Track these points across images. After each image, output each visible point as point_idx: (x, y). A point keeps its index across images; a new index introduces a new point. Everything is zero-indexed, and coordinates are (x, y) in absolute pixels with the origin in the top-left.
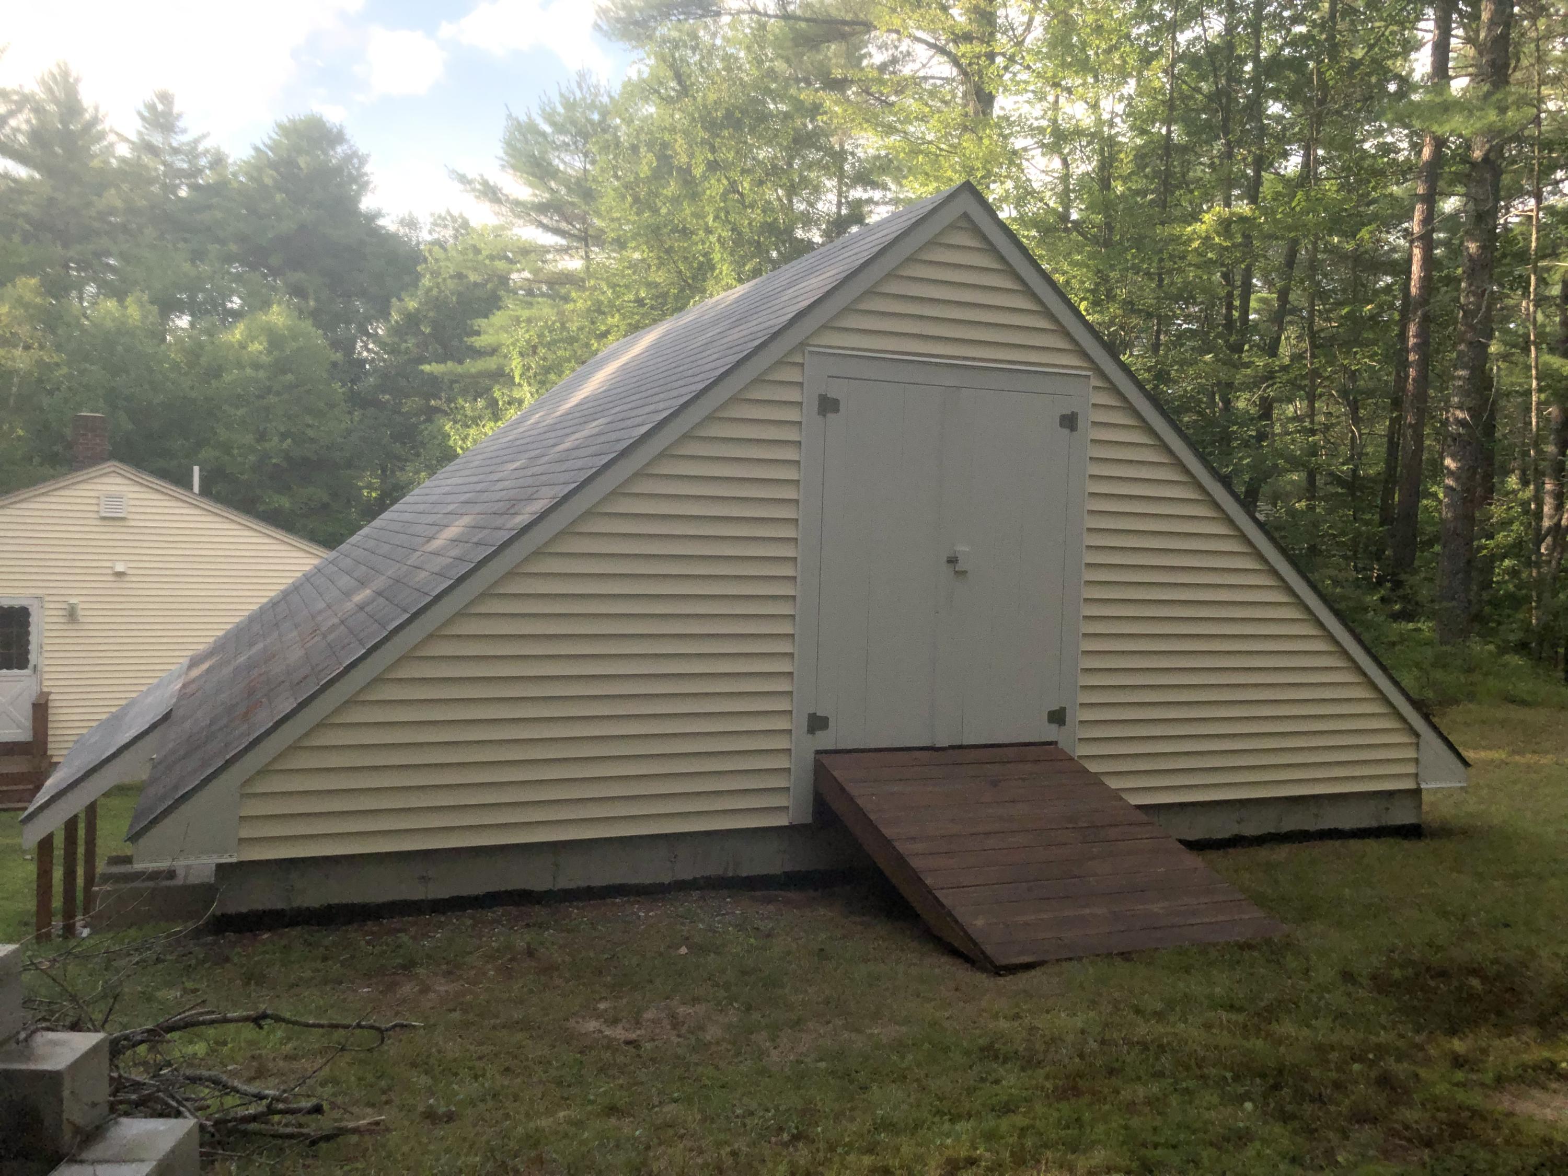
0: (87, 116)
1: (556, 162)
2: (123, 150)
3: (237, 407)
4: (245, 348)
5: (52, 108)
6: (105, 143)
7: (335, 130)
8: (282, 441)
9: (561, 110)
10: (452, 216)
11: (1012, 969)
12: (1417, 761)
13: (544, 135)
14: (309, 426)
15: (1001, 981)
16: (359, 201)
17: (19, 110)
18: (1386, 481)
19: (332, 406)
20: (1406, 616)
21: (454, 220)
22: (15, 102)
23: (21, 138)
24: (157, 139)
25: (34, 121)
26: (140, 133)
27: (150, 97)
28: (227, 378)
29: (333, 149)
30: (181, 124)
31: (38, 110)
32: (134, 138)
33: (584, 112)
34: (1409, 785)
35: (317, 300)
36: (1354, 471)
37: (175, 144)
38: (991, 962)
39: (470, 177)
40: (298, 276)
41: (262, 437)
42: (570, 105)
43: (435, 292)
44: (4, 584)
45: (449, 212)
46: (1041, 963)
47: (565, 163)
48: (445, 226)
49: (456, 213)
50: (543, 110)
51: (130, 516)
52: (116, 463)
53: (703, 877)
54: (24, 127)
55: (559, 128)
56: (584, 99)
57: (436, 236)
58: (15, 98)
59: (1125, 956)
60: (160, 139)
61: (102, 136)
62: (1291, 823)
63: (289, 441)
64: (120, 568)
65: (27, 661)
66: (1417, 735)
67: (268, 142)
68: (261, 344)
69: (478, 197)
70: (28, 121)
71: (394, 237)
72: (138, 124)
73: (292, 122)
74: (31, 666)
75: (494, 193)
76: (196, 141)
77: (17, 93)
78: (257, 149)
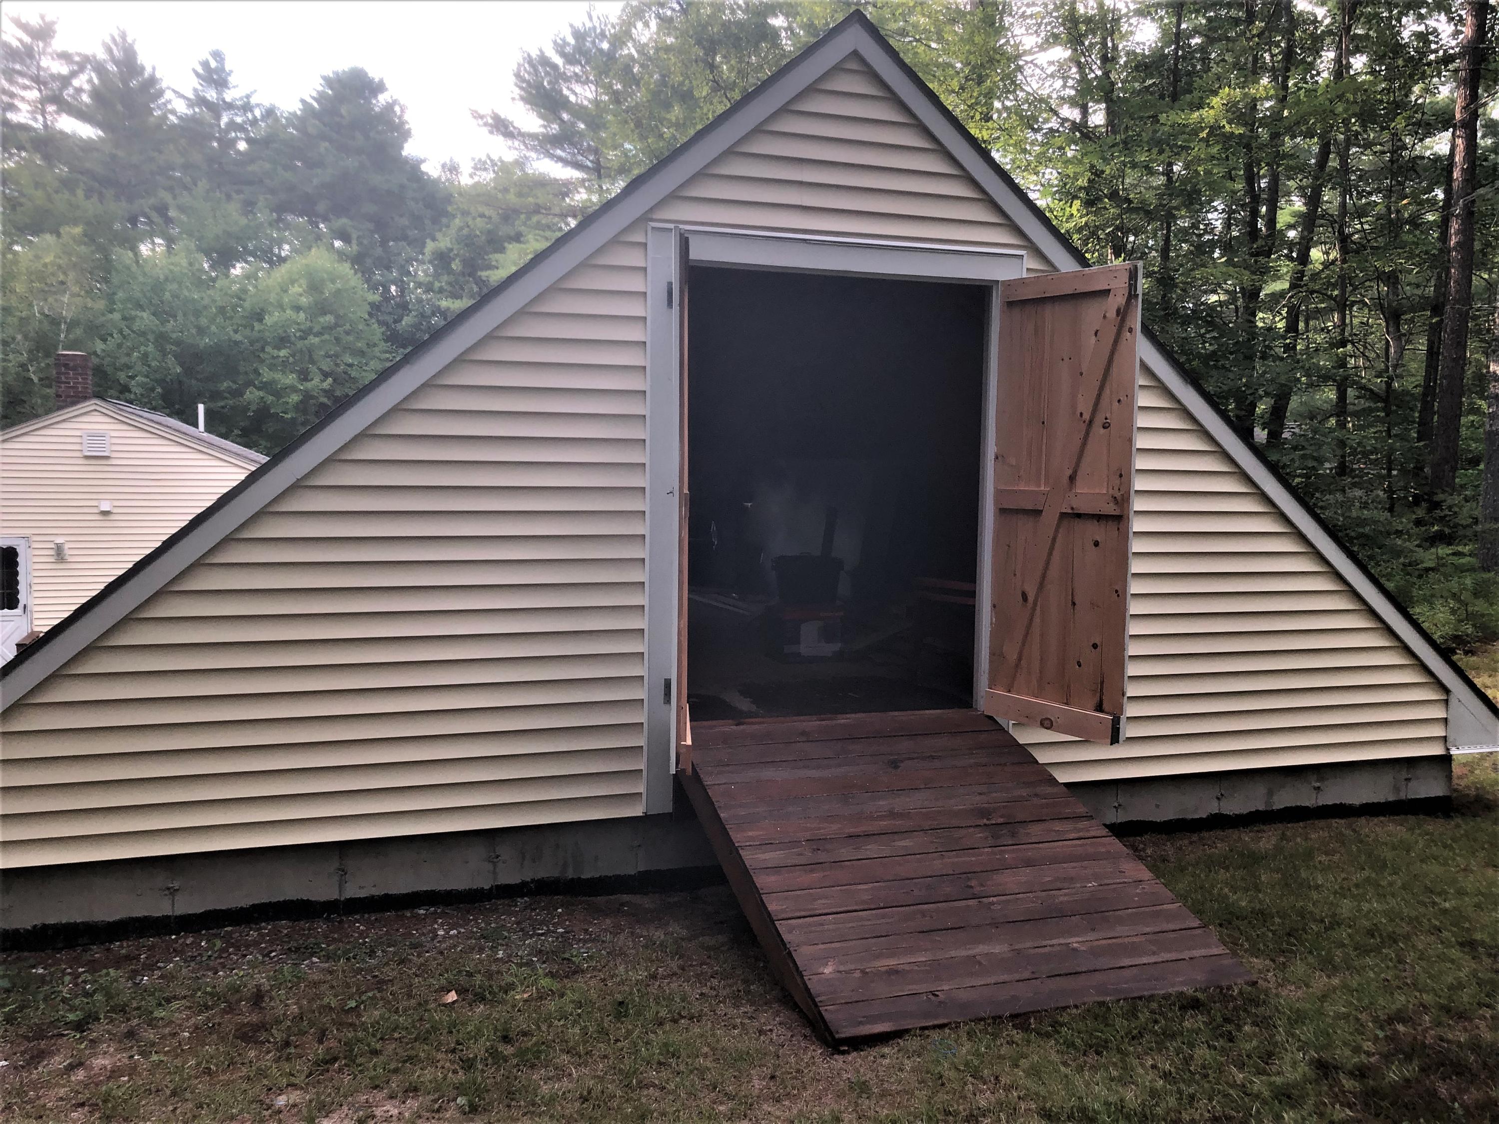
0: (146, 75)
1: (566, 92)
2: (181, 107)
3: (279, 349)
4: (286, 291)
5: (112, 67)
6: (163, 100)
7: (377, 80)
8: (323, 381)
9: (572, 41)
10: (492, 161)
11: (859, 1043)
12: (1445, 721)
13: (555, 67)
14: (351, 365)
15: (838, 1061)
16: (402, 148)
17: (82, 69)
18: (1425, 395)
19: (371, 345)
20: (1446, 539)
21: (494, 164)
22: (77, 63)
23: (85, 98)
24: (211, 95)
25: (96, 81)
26: (195, 90)
27: (206, 56)
28: (268, 320)
29: (376, 97)
30: (232, 80)
31: (99, 69)
32: (191, 95)
33: (593, 42)
34: (1437, 750)
35: (360, 244)
36: (1389, 385)
37: (228, 99)
38: (831, 1034)
39: (482, 112)
40: (343, 222)
41: (304, 376)
42: (579, 36)
43: (465, 231)
44: (5, 524)
45: (488, 156)
46: (898, 1034)
47: (576, 94)
48: (485, 169)
49: (495, 157)
50: (555, 42)
51: (114, 455)
52: (98, 402)
53: (533, 881)
54: (87, 87)
55: (570, 59)
56: (595, 28)
57: (476, 179)
58: (77, 59)
59: (1020, 1020)
60: (215, 96)
61: (161, 93)
62: (1285, 798)
63: (330, 380)
64: (105, 507)
65: (18, 601)
66: (1447, 691)
67: (315, 94)
68: (300, 286)
69: (491, 132)
70: (90, 81)
71: (436, 182)
72: (195, 83)
73: (336, 73)
74: (21, 605)
75: (506, 127)
76: (248, 97)
77: (79, 54)
78: (303, 101)
